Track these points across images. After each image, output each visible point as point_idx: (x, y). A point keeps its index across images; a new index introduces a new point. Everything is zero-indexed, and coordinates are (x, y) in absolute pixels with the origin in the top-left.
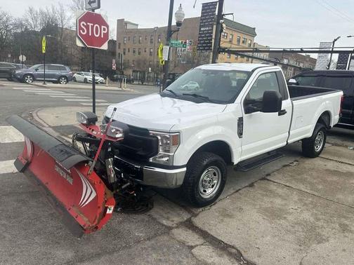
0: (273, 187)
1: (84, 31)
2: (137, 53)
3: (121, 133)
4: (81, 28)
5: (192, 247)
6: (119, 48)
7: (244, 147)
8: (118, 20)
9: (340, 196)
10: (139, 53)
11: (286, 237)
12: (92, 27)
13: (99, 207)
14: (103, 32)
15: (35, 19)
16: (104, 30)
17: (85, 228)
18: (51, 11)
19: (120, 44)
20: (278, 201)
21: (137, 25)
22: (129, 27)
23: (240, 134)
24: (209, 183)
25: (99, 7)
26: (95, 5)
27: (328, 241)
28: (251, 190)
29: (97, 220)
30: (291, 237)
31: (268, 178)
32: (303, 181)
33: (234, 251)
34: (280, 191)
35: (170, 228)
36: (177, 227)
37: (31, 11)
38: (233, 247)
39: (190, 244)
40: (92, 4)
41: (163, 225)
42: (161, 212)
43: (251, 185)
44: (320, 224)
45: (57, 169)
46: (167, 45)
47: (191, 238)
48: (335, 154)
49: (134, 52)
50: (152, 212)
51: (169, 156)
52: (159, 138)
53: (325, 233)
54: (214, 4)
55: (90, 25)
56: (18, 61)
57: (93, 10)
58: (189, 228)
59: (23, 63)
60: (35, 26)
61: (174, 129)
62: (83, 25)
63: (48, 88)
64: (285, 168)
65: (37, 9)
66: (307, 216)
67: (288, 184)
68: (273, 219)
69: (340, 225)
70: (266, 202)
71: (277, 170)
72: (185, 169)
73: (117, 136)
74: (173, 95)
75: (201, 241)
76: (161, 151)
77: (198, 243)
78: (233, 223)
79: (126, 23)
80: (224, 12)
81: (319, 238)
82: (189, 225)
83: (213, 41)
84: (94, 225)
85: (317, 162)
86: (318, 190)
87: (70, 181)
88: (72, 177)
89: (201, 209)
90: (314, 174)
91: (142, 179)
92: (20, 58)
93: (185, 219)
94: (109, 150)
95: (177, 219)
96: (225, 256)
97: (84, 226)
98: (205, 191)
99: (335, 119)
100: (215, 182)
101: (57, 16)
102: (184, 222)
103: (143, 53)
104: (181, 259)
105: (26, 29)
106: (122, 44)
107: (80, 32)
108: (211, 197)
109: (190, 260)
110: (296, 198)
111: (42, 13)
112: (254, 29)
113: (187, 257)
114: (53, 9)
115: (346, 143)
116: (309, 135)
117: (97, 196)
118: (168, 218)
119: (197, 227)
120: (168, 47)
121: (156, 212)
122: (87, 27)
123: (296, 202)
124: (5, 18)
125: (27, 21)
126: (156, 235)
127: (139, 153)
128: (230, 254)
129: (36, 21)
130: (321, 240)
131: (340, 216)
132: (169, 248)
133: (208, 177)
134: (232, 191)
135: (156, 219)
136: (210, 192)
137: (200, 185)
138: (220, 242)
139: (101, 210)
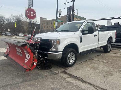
0: (94, 61)
1: (28, 14)
2: (47, 28)
3: (39, 40)
4: (27, 13)
5: (65, 78)
6: (41, 26)
7: (83, 47)
8: (40, 18)
9: (118, 63)
10: (48, 28)
11: (99, 75)
12: (31, 13)
13: (31, 61)
14: (34, 14)
15: (13, 18)
16: (35, 14)
17: (26, 69)
18: (18, 15)
19: (41, 25)
20: (96, 65)
21: (47, 19)
22: (44, 20)
23: (81, 42)
24: (71, 58)
25: (33, 6)
26: (31, 6)
27: (114, 75)
28: (86, 62)
29: (30, 66)
30: (100, 74)
31: (92, 59)
32: (104, 59)
33: (80, 79)
34: (96, 62)
35: (57, 73)
36: (60, 73)
37: (12, 16)
38: (80, 78)
39: (65, 77)
40: (30, 6)
41: (55, 72)
42: (54, 69)
43: (86, 61)
44: (111, 70)
45: (17, 53)
46: (56, 21)
47: (65, 76)
48: (115, 52)
49: (46, 27)
50: (51, 69)
51: (56, 48)
52: (53, 42)
53: (113, 73)
54: (71, 7)
55: (30, 12)
56: (7, 32)
57: (31, 8)
58: (64, 73)
59: (9, 32)
60: (13, 20)
61: (57, 39)
62: (27, 12)
63: (17, 38)
64: (98, 56)
65: (14, 15)
66: (106, 68)
67: (99, 60)
68: (94, 70)
69: (118, 70)
70: (92, 65)
71: (95, 57)
72: (62, 52)
73: (38, 41)
74: (57, 31)
75: (69, 76)
76: (53, 46)
77: (67, 77)
78: (80, 71)
79: (43, 18)
80: (74, 9)
81: (111, 74)
82: (65, 72)
83: (71, 19)
84: (29, 68)
85: (109, 54)
86: (110, 61)
87: (22, 55)
88: (22, 54)
89: (68, 68)
90: (108, 57)
91: (47, 57)
92: (8, 30)
93: (63, 71)
94: (36, 47)
95: (60, 71)
96: (77, 80)
97: (26, 68)
98: (70, 61)
99: (114, 40)
100: (73, 58)
101: (20, 17)
102: (63, 72)
103: (49, 28)
104: (61, 81)
105: (10, 22)
106: (42, 25)
107: (26, 14)
108: (72, 64)
109: (64, 81)
110: (102, 64)
111: (15, 16)
112: (86, 18)
113: (63, 80)
114: (19, 15)
115: (119, 49)
116: (105, 44)
117: (30, 57)
118: (57, 71)
119: (67, 73)
120: (57, 22)
121: (53, 69)
122: (29, 13)
123: (102, 65)
124: (3, 18)
125: (11, 19)
126: (52, 75)
127: (46, 48)
128: (79, 80)
129: (14, 19)
130: (111, 75)
131: (118, 68)
132: (57, 78)
133: (70, 56)
134: (79, 63)
135: (52, 71)
136: (71, 62)
137: (68, 59)
138: (75, 77)
139: (32, 62)
